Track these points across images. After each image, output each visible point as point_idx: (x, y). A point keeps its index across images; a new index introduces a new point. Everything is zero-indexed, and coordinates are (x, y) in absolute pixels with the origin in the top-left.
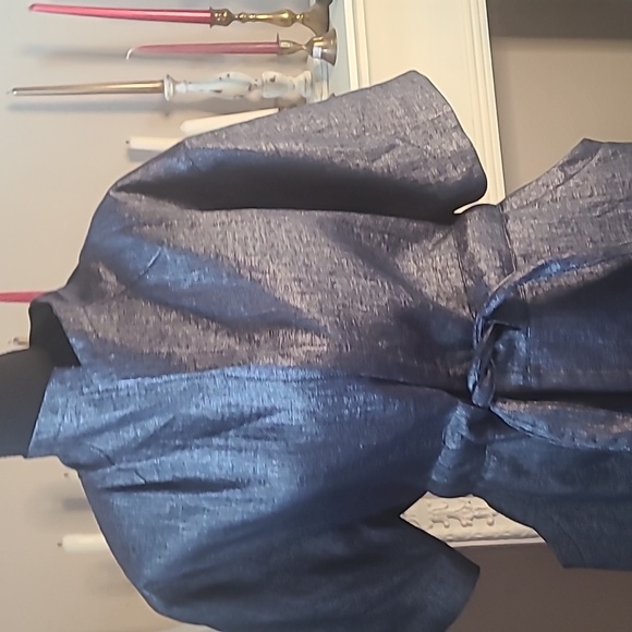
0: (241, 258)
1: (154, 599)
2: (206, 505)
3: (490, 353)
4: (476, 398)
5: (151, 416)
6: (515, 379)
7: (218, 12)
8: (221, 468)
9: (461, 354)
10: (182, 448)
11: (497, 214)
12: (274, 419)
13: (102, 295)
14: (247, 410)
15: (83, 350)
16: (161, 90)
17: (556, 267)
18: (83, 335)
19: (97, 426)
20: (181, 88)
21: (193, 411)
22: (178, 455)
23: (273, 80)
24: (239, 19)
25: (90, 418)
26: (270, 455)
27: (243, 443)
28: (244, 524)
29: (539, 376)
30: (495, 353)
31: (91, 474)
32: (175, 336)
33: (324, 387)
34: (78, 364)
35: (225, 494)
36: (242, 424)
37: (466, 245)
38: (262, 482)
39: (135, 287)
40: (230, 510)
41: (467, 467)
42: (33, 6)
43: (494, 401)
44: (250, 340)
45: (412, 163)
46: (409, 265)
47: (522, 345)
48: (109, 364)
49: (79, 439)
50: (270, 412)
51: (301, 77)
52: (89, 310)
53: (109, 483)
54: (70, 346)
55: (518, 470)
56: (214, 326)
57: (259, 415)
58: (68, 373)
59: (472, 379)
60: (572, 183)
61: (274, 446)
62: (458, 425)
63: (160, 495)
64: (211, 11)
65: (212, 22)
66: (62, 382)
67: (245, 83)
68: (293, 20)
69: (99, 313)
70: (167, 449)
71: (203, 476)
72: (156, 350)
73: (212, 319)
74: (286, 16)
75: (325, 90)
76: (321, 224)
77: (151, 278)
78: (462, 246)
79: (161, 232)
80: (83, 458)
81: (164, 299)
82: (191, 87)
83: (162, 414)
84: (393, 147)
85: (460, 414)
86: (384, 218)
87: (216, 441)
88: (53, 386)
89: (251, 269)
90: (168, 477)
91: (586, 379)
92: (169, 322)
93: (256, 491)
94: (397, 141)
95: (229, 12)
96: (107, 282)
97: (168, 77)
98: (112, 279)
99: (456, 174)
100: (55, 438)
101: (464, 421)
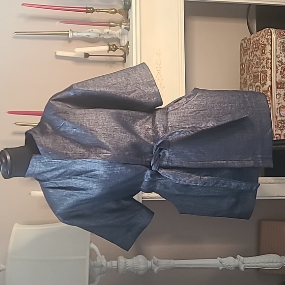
0: (88, 126)
1: (60, 218)
2: (75, 194)
3: (158, 155)
4: (153, 168)
5: (61, 169)
6: (165, 163)
7: (89, 8)
8: (80, 184)
9: (150, 155)
10: (69, 178)
11: (165, 112)
12: (95, 172)
13: (48, 133)
14: (88, 169)
15: (41, 150)
16: (68, 34)
17: (177, 133)
18: (42, 146)
19: (45, 171)
20: (75, 34)
21: (73, 169)
22: (68, 180)
23: (108, 33)
24: (97, 11)
25: (43, 169)
26: (93, 182)
27: (86, 178)
28: (86, 199)
29: (172, 163)
30: (160, 155)
31: (43, 183)
32: (68, 148)
33: (109, 165)
34: (40, 154)
35: (80, 192)
36: (86, 173)
37: (155, 122)
38: (91, 189)
39: (57, 132)
40: (82, 196)
41: (151, 186)
42: (23, 4)
43: (158, 169)
44: (89, 150)
45: (141, 96)
46: (138, 127)
47: (167, 154)
48: (49, 154)
49: (40, 174)
50: (94, 170)
51: (118, 32)
52: (44, 138)
53: (48, 186)
54: (38, 149)
55: (166, 187)
56: (79, 145)
57: (91, 171)
58: (38, 156)
59: (152, 163)
60: (188, 103)
61: (95, 180)
62: (148, 175)
63: (62, 190)
64: (86, 8)
65: (87, 12)
66: (36, 158)
67: (97, 33)
68: (116, 12)
69: (46, 139)
70: (65, 179)
71: (75, 186)
72: (63, 151)
73: (79, 143)
74: (113, 11)
75: (126, 38)
76: (112, 114)
77: (62, 129)
78: (153, 123)
79: (65, 116)
80: (41, 178)
81: (65, 136)
82: (79, 34)
83: (63, 169)
84: (135, 91)
85: (148, 172)
86: (132, 112)
87: (79, 177)
88: (33, 159)
89: (91, 130)
90: (65, 186)
91: (185, 164)
92: (66, 143)
93: (90, 192)
94: (137, 89)
95: (93, 9)
96: (49, 129)
97: (71, 30)
98: (50, 128)
99: (154, 100)
100: (33, 173)
101: (149, 174)
